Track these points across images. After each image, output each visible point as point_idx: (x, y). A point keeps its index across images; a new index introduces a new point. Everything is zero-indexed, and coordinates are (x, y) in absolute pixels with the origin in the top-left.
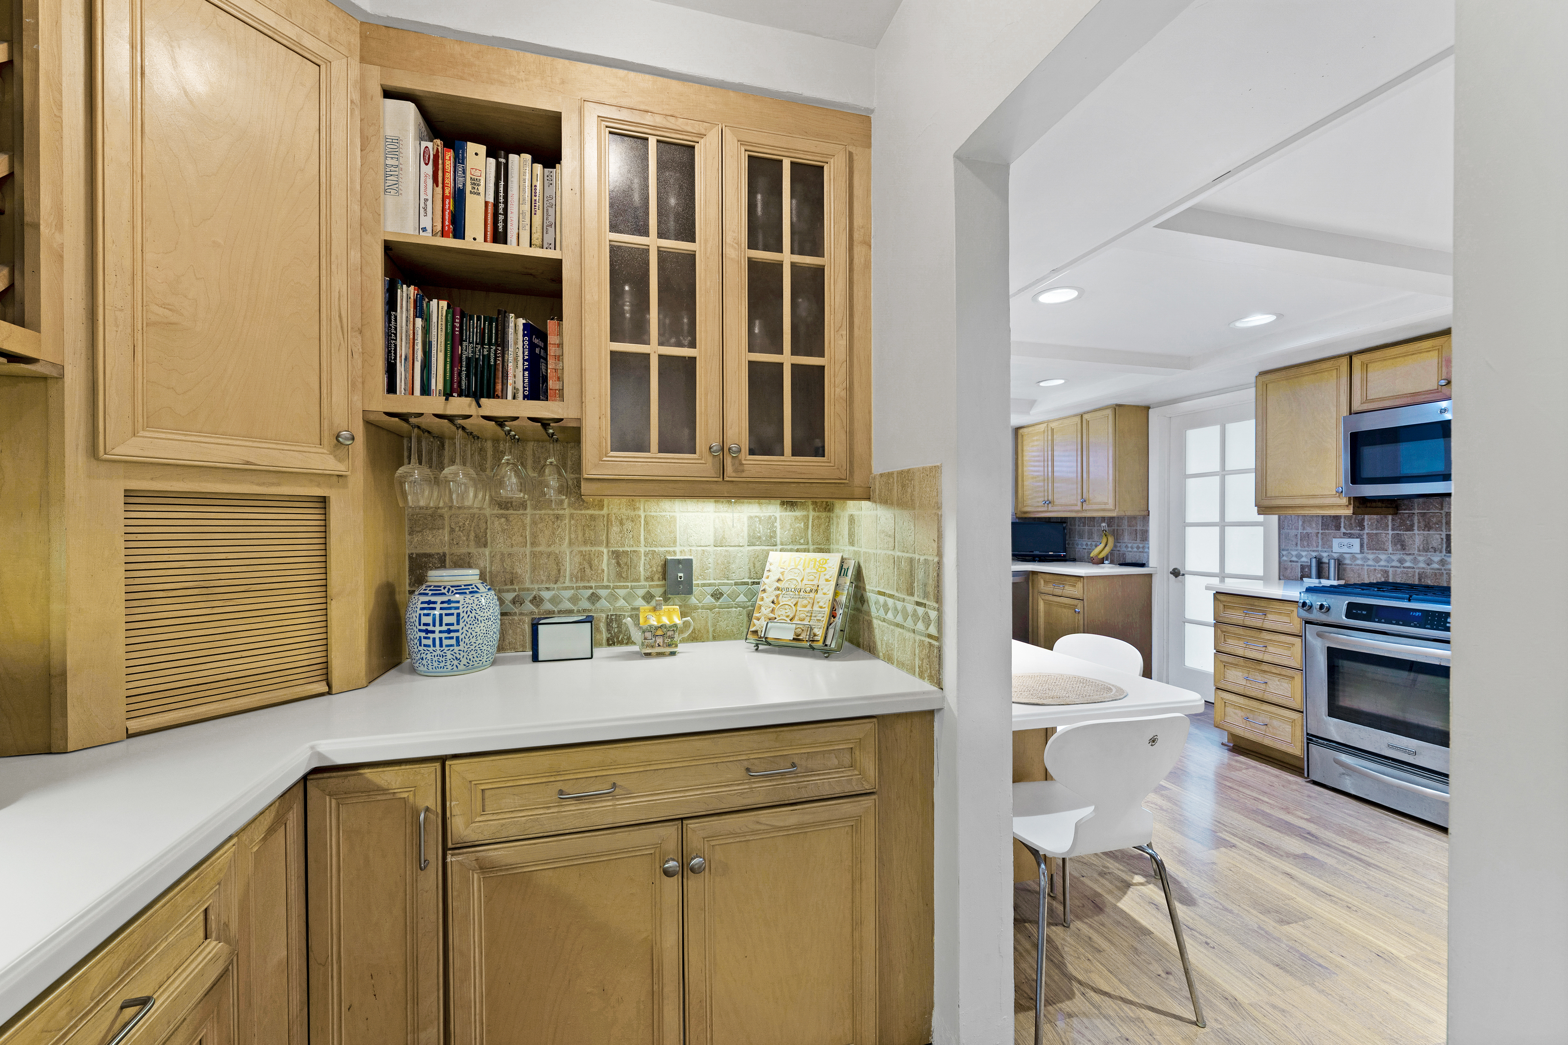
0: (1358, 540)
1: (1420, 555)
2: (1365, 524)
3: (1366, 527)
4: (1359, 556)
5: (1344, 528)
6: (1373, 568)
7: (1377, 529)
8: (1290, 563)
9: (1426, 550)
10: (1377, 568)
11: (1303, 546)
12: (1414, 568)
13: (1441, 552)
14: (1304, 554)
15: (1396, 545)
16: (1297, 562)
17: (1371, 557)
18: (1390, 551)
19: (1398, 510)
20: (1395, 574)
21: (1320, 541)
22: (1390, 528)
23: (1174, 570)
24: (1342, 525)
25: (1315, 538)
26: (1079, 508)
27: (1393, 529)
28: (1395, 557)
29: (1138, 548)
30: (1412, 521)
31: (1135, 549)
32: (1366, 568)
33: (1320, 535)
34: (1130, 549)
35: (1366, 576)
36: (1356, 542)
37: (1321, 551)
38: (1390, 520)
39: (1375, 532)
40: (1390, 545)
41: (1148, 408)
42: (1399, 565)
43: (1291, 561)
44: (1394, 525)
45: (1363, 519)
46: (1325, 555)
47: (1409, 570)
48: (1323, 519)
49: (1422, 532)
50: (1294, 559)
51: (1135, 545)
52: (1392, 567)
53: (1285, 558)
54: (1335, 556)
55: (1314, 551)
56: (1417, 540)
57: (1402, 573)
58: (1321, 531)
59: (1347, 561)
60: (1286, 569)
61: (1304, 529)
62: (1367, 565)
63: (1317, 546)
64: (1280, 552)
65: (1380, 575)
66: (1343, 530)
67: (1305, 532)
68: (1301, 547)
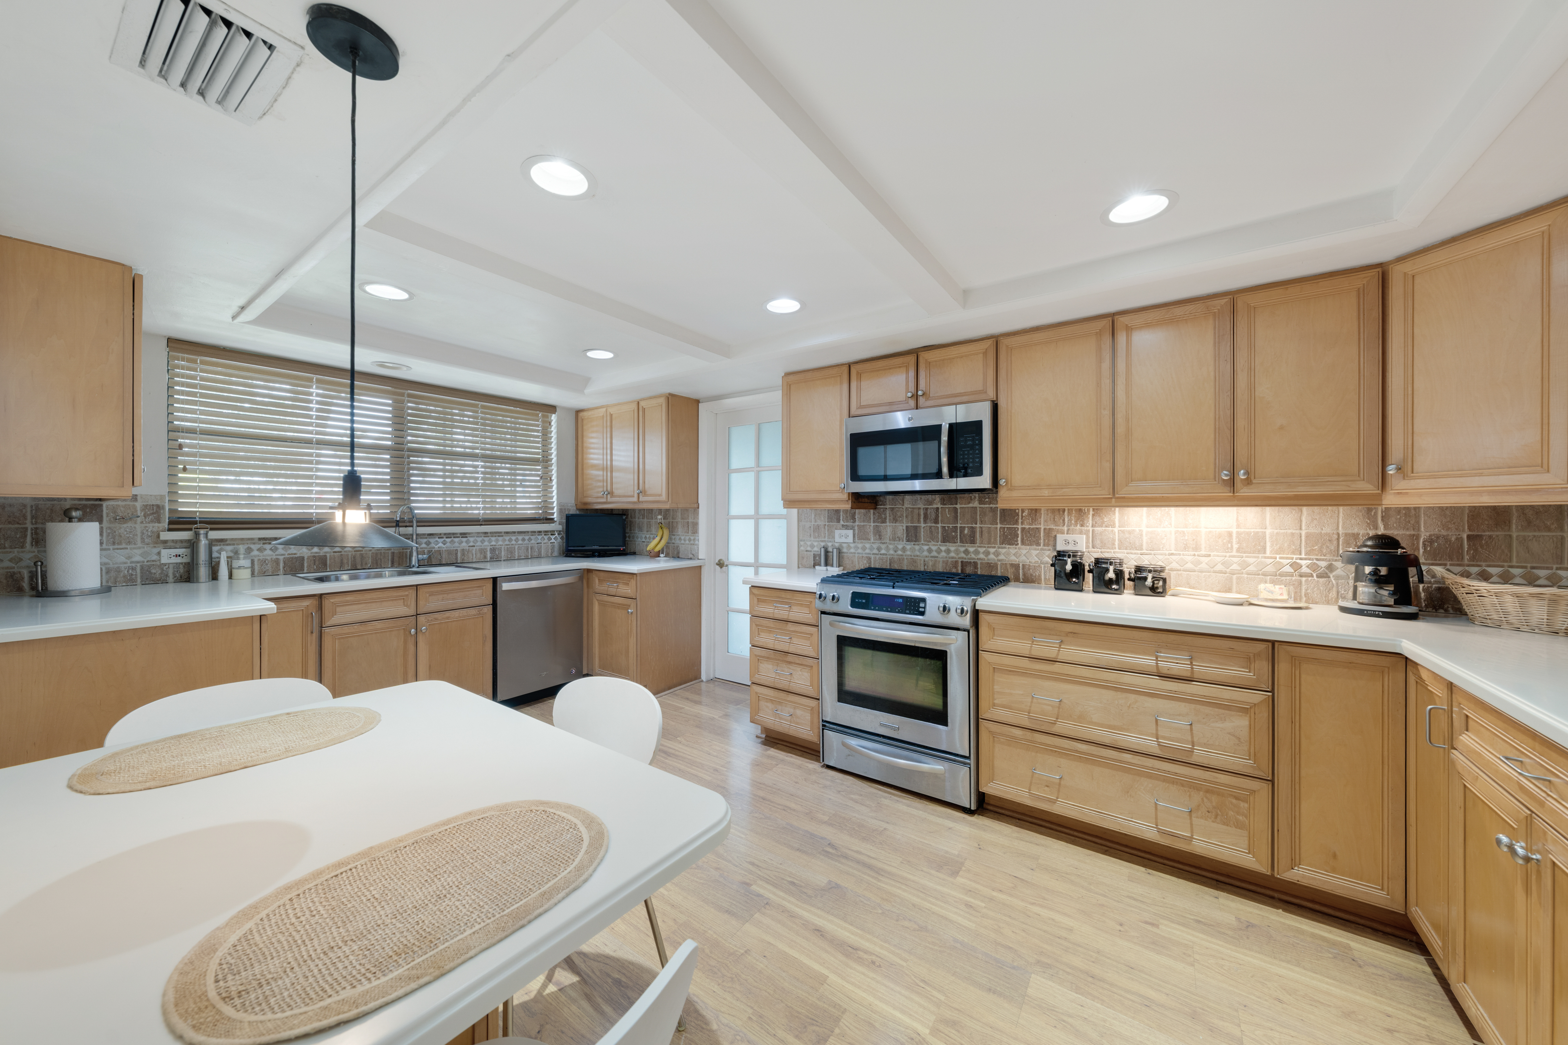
0: (851, 531)
1: (890, 544)
2: (856, 517)
3: (857, 519)
4: (852, 545)
5: (843, 520)
6: (861, 555)
7: (864, 521)
8: (806, 553)
9: (894, 539)
10: (864, 555)
11: (815, 537)
12: (886, 555)
13: (903, 541)
14: (815, 544)
15: (875, 535)
16: (811, 551)
17: (860, 545)
18: (872, 540)
19: (877, 505)
20: (875, 561)
21: (826, 532)
22: (872, 521)
23: (720, 561)
24: (841, 518)
25: (823, 529)
26: (635, 499)
27: (874, 522)
28: (875, 546)
29: (690, 540)
30: (885, 514)
31: (687, 542)
32: (857, 555)
33: (826, 527)
34: (683, 542)
35: (857, 563)
36: (850, 533)
37: (827, 541)
38: (872, 514)
39: (862, 524)
40: (872, 535)
41: (698, 402)
42: (877, 552)
43: (807, 551)
44: (874, 518)
45: (855, 513)
46: (830, 544)
47: (884, 556)
48: (828, 513)
49: (891, 524)
50: (809, 549)
51: (687, 538)
52: (873, 554)
53: (802, 548)
54: (837, 545)
55: (822, 541)
56: (888, 531)
57: (880, 559)
58: (827, 524)
59: (845, 550)
60: (803, 558)
61: (815, 522)
62: (858, 553)
63: (825, 537)
64: (799, 543)
65: (865, 562)
66: (842, 523)
67: (816, 524)
68: (814, 538)
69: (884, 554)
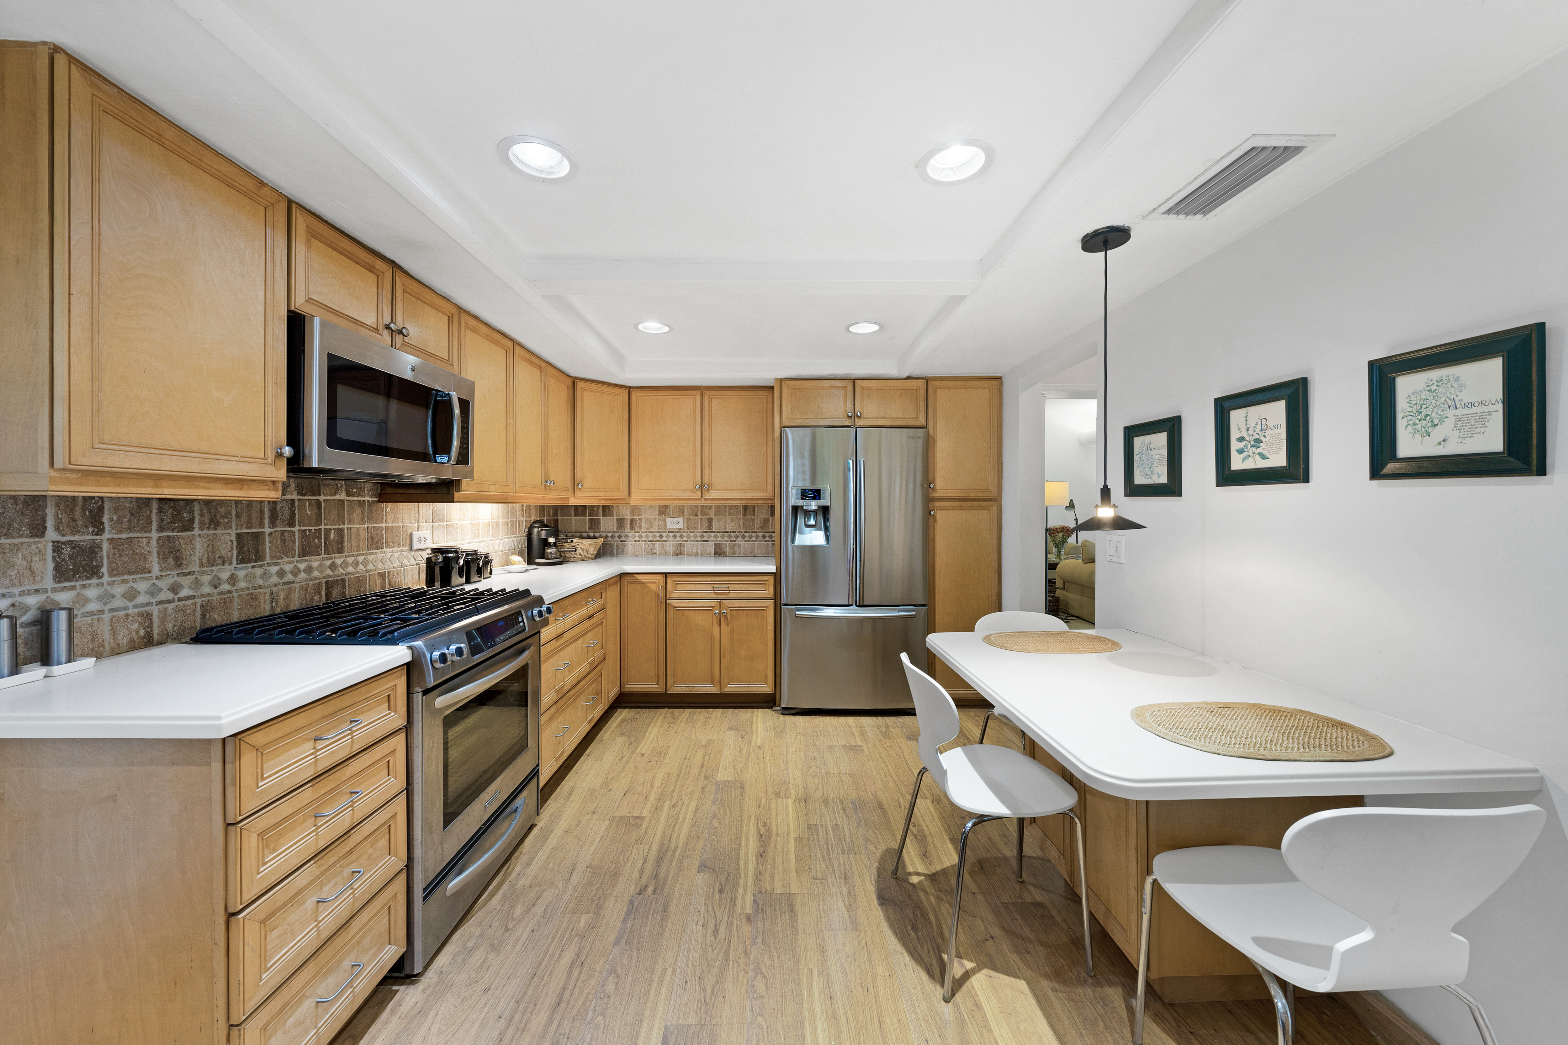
1: (203, 573)
2: (105, 519)
5: (57, 529)
6: (121, 614)
7: (130, 529)
9: (211, 562)
10: (130, 611)
12: (194, 597)
13: (231, 563)
15: (165, 559)
18: (156, 569)
22: (154, 526)
24: (50, 523)
27: (161, 529)
28: (164, 584)
30: (191, 512)
38: (155, 511)
40: (156, 560)
42: (170, 596)
44: (162, 520)
47: (189, 602)
49: (205, 532)
56: (198, 546)
57: (176, 610)
65: (136, 626)
69: (188, 598)
